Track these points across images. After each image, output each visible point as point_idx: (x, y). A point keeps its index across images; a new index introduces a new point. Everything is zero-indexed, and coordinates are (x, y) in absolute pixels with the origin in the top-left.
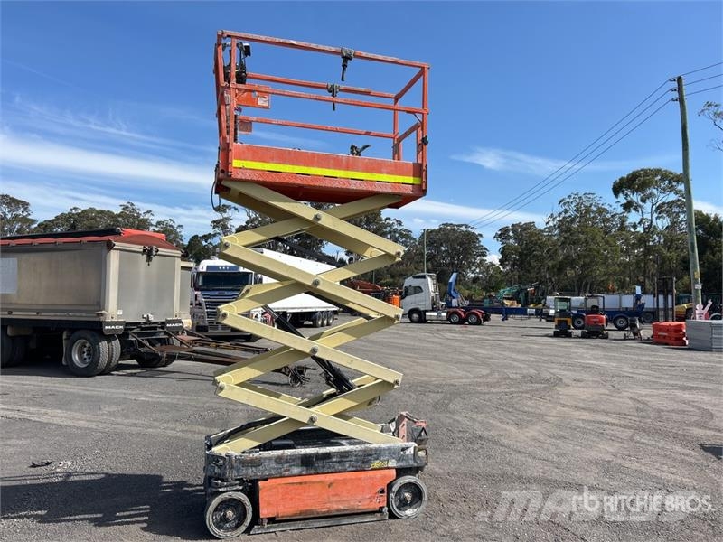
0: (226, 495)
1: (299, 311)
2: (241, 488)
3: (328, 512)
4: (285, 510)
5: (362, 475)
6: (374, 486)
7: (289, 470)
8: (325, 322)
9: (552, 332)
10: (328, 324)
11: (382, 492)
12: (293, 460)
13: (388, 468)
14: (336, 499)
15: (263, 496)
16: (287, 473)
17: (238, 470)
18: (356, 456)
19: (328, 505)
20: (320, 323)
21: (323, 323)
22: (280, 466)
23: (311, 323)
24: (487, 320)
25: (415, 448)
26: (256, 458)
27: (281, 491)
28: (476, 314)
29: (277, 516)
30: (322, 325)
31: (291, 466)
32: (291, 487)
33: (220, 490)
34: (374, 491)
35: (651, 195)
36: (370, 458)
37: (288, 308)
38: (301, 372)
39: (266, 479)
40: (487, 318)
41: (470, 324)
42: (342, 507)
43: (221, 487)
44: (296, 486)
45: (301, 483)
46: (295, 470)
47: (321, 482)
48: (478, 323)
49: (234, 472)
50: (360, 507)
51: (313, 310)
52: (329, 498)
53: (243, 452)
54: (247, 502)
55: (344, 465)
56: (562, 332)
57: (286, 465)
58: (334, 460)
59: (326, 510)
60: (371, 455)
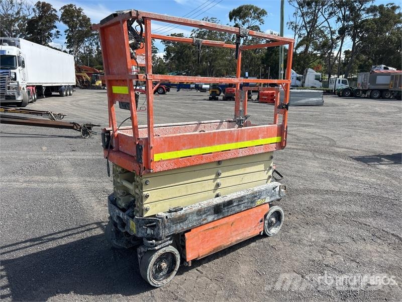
0: (161, 252)
1: (50, 85)
2: (171, 242)
3: (231, 244)
4: (203, 251)
5: (251, 212)
6: (257, 218)
7: (206, 219)
8: (68, 93)
9: (208, 98)
10: (70, 95)
11: (261, 221)
12: (209, 211)
13: (265, 203)
14: (236, 233)
15: (188, 244)
16: (205, 222)
17: (169, 229)
18: (247, 199)
19: (230, 239)
20: (65, 93)
21: (66, 93)
22: (200, 217)
23: (58, 94)
24: (168, 91)
25: (280, 186)
26: (183, 215)
27: (201, 237)
28: (163, 88)
29: (199, 257)
30: (66, 95)
31: (207, 216)
32: (207, 232)
33: (156, 248)
34: (257, 222)
35: (248, 21)
36: (255, 198)
37: (42, 83)
38: (90, 128)
39: (190, 230)
40: (168, 90)
41: (159, 94)
42: (239, 238)
43: (156, 246)
44: (211, 230)
45: (214, 228)
46: (210, 218)
47: (227, 223)
48: (164, 93)
49: (167, 230)
50: (249, 235)
51: (59, 85)
52: (231, 234)
53: (170, 212)
54: (176, 252)
55: (240, 208)
56: (213, 98)
57: (204, 216)
58: (235, 204)
59: (229, 243)
60: (256, 196)
